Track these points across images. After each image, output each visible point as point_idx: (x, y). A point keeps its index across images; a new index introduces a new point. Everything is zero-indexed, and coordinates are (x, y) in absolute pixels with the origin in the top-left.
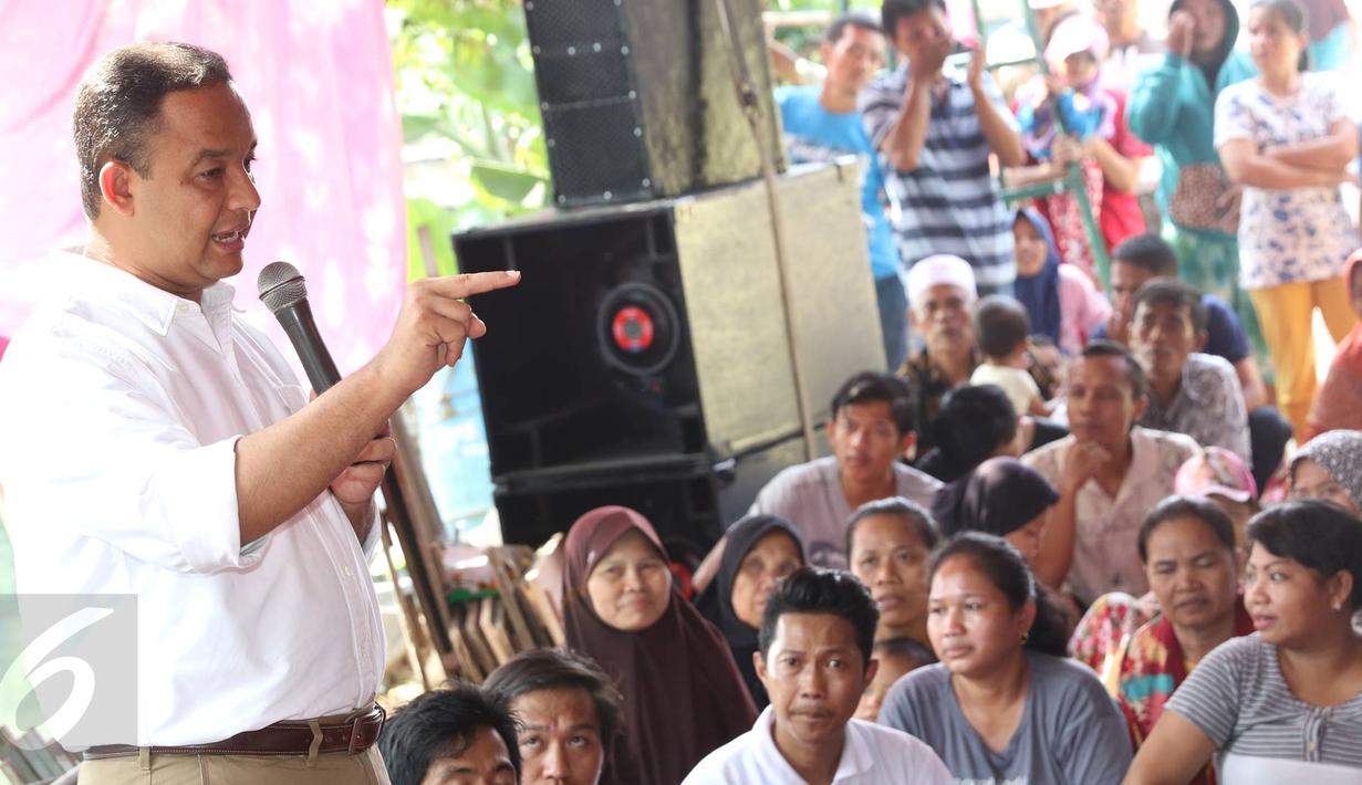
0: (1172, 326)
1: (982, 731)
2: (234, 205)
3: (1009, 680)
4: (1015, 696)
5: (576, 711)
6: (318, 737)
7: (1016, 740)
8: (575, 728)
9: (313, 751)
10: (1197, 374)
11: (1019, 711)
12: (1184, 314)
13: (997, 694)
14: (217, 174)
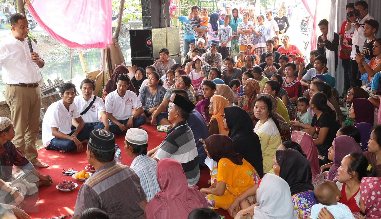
0: (214, 48)
1: (151, 93)
2: (25, 31)
3: (155, 88)
4: (155, 90)
5: (89, 86)
6: (28, 85)
7: (155, 94)
8: (89, 87)
9: (28, 87)
10: (217, 54)
11: (156, 91)
12: (216, 47)
13: (153, 89)
14: (24, 28)
